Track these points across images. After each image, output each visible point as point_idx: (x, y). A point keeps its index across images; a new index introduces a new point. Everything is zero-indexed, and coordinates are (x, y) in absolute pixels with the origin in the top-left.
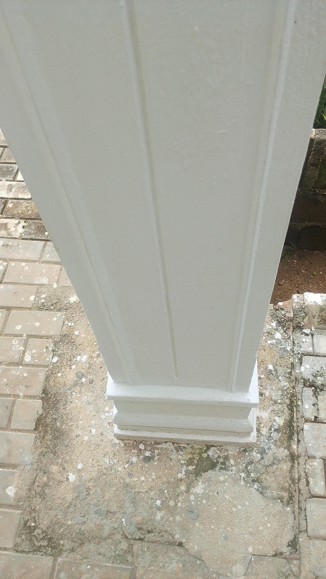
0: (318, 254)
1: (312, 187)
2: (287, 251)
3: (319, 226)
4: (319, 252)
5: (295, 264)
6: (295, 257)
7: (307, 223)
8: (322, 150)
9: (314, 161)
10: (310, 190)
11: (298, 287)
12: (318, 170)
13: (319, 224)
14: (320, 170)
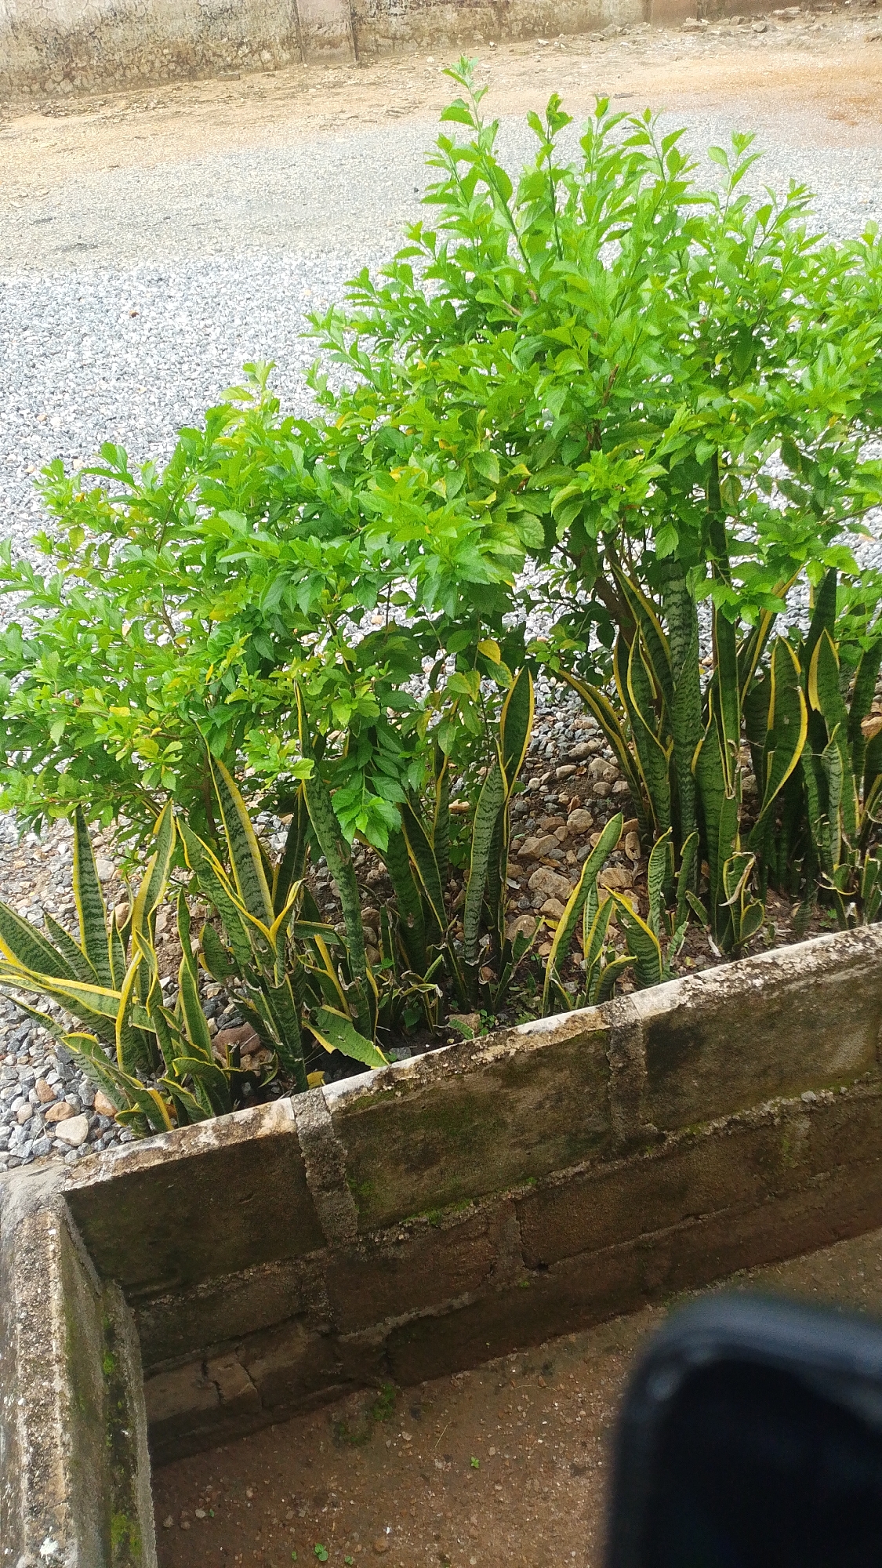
0: (467, 1383)
1: (358, 1234)
2: (372, 1409)
3: (429, 1317)
4: (467, 1373)
5: (408, 1446)
6: (405, 1418)
7: (391, 1321)
8: (333, 1150)
9: (324, 1178)
10: (355, 1244)
11: (437, 1538)
12: (349, 1193)
13: (429, 1310)
14: (354, 1191)
